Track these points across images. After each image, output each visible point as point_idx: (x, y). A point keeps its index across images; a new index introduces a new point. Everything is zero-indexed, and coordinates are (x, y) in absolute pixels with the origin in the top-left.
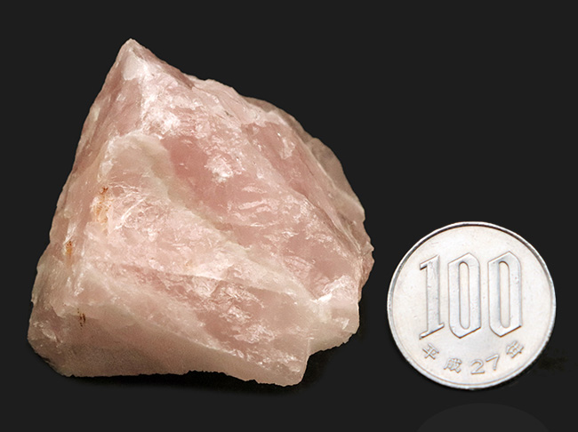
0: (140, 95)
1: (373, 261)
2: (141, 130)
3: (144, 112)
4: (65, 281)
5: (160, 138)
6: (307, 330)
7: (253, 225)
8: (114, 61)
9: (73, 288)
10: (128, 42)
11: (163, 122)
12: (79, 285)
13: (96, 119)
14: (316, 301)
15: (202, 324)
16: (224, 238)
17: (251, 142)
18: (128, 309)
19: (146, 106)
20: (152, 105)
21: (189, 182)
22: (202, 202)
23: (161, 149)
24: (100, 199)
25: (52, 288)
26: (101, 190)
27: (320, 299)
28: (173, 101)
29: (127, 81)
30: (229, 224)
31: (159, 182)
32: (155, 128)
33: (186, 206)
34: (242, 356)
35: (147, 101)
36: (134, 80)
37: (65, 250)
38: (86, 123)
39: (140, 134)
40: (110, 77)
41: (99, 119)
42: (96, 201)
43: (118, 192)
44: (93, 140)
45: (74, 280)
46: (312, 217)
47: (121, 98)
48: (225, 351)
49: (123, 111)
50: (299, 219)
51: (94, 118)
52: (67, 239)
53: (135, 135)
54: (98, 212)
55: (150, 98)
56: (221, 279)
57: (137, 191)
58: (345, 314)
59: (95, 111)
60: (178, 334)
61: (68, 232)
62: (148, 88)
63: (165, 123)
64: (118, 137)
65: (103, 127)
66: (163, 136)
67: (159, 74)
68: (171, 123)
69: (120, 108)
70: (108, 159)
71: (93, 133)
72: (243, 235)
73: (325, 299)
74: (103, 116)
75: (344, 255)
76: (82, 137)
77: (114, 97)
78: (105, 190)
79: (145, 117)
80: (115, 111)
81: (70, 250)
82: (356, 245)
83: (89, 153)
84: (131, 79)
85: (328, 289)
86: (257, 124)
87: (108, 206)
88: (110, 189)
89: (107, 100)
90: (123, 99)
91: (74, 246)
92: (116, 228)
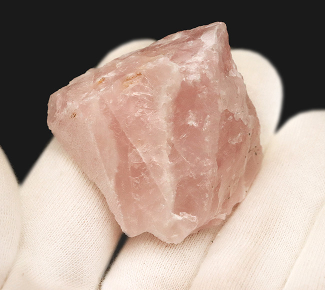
0: (197, 52)
2: (180, 67)
3: (190, 61)
4: (84, 93)
5: (184, 79)
8: (208, 24)
9: (83, 100)
10: (221, 23)
11: (192, 74)
12: (86, 101)
13: (174, 39)
14: (173, 214)
15: (116, 171)
16: (165, 147)
19: (194, 59)
20: (197, 62)
22: (172, 123)
23: (179, 84)
24: (134, 76)
25: (78, 89)
26: (138, 73)
27: (175, 215)
28: (206, 70)
29: (200, 40)
30: (173, 145)
32: (186, 73)
35: (196, 58)
36: (203, 43)
37: (99, 80)
38: (169, 36)
39: (178, 68)
40: (199, 28)
41: (174, 41)
42: (131, 75)
43: (144, 81)
44: (162, 47)
45: (87, 96)
47: (191, 43)
49: (184, 50)
51: (174, 37)
52: (105, 76)
54: (128, 80)
55: (200, 57)
56: (145, 162)
57: (152, 89)
59: (177, 36)
61: (109, 74)
64: (168, 59)
65: (171, 47)
66: (186, 79)
67: (215, 52)
68: (195, 78)
69: (185, 48)
71: (166, 44)
73: (177, 217)
74: (176, 42)
75: (206, 209)
76: (162, 39)
77: (189, 40)
78: (140, 74)
79: (188, 64)
80: (182, 46)
81: (100, 82)
82: (219, 210)
83: (154, 51)
84: (203, 41)
85: (184, 214)
86: (235, 116)
87: (135, 82)
88: (143, 76)
89: (186, 37)
90: (190, 45)
91: (104, 82)
92: (127, 95)
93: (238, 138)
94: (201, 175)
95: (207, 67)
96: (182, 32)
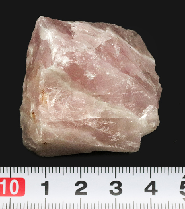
0: (50, 48)
1: (162, 89)
2: (54, 66)
3: (53, 58)
4: (35, 130)
5: (62, 68)
6: (138, 131)
7: (108, 94)
9: (39, 134)
11: (62, 61)
12: (41, 133)
13: (32, 53)
14: (140, 119)
15: (95, 138)
16: (97, 100)
17: (101, 57)
18: (63, 139)
19: (53, 54)
20: (56, 53)
21: (78, 81)
22: (85, 89)
23: (64, 72)
24: (42, 95)
25: (30, 130)
26: (42, 92)
27: (142, 117)
28: (65, 51)
29: (42, 40)
30: (98, 95)
31: (66, 83)
32: (59, 64)
33: (79, 90)
34: (113, 147)
35: (53, 52)
36: (45, 40)
37: (32, 116)
38: (28, 53)
39: (53, 67)
40: (34, 34)
42: (40, 96)
43: (49, 91)
44: (33, 64)
45: (39, 130)
46: (133, 84)
47: (41, 47)
48: (106, 146)
49: (44, 54)
50: (128, 87)
52: (32, 110)
53: (51, 68)
54: (42, 100)
55: (55, 50)
56: (99, 118)
57: (57, 88)
58: (153, 121)
59: (31, 49)
60: (86, 143)
61: (31, 107)
62: (52, 45)
63: (63, 61)
64: (44, 69)
65: (36, 60)
66: (64, 67)
68: (66, 61)
69: (42, 52)
70: (42, 80)
72: (105, 98)
73: (144, 117)
75: (149, 97)
76: (27, 59)
77: (38, 46)
78: (43, 91)
79: (54, 60)
80: (40, 53)
81: (34, 116)
82: (153, 86)
83: (32, 70)
84: (44, 40)
85: (144, 112)
86: (102, 45)
87: (46, 97)
88: (45, 90)
89: (35, 46)
90: (43, 48)
91: (35, 114)
92: (52, 106)
93: (116, 49)
94: (127, 88)
95: (63, 49)
96: (30, 44)
